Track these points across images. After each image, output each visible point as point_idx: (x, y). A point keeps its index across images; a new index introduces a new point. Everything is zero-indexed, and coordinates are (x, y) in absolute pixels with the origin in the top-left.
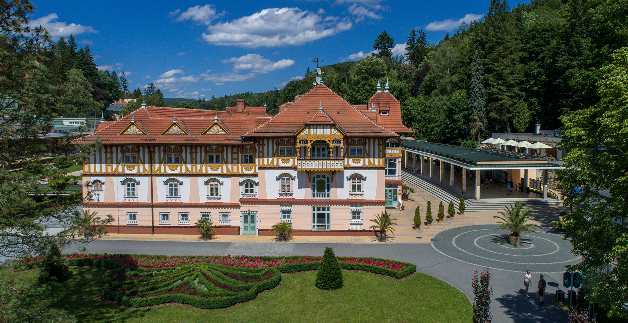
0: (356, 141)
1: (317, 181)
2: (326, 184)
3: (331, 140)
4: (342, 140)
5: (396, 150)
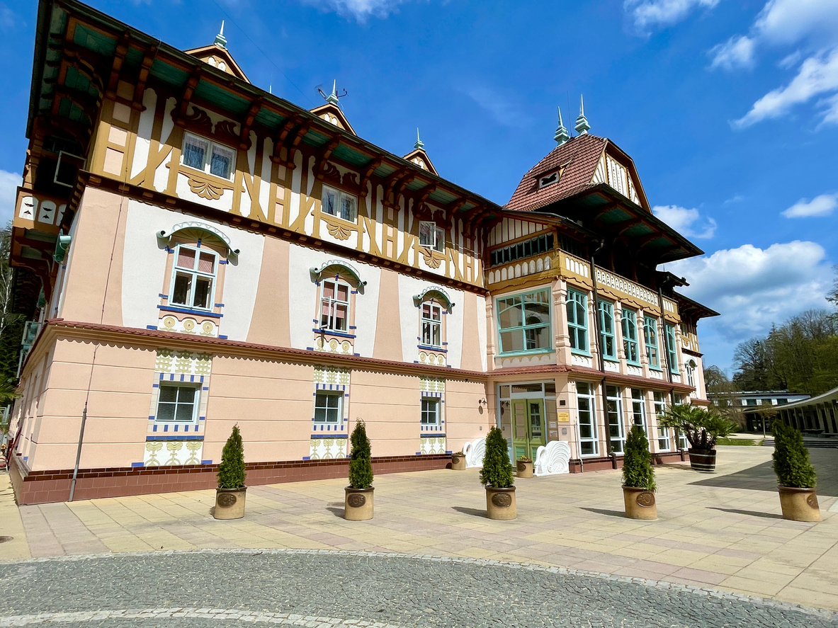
5: (543, 260)
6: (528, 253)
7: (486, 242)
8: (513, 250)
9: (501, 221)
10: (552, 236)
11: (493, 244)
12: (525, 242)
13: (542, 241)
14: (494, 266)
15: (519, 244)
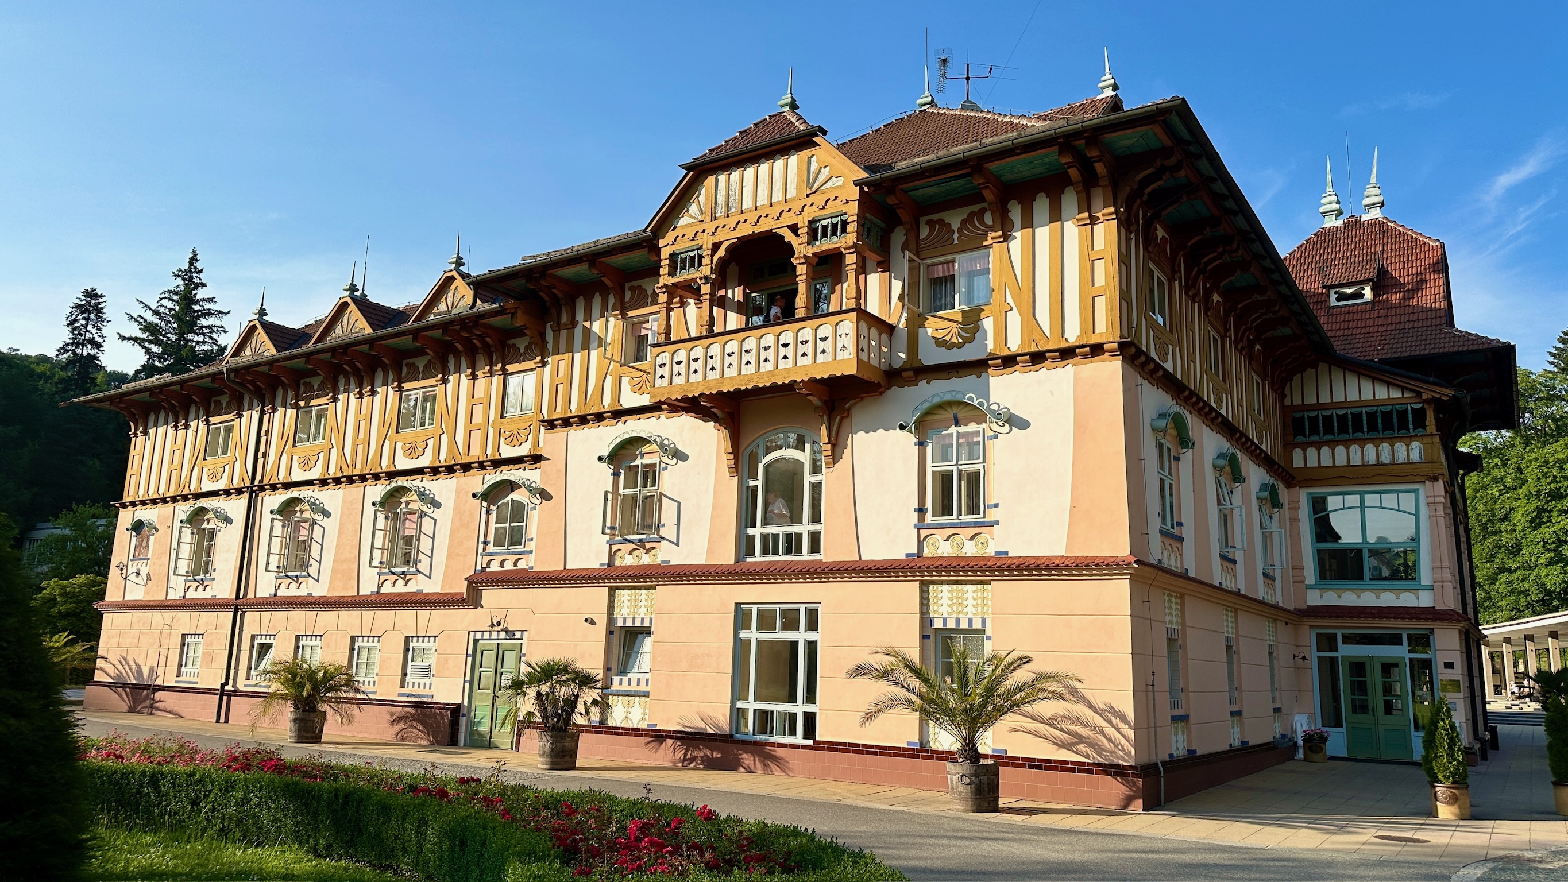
0: (956, 225)
1: (767, 467)
2: (808, 478)
3: (802, 222)
4: (853, 208)
5: (1408, 446)
6: (1373, 427)
7: (1283, 397)
8: (1342, 419)
9: (1315, 366)
10: (1423, 410)
11: (1297, 401)
12: (1367, 409)
13: (1402, 414)
14: (1300, 439)
15: (1353, 410)
